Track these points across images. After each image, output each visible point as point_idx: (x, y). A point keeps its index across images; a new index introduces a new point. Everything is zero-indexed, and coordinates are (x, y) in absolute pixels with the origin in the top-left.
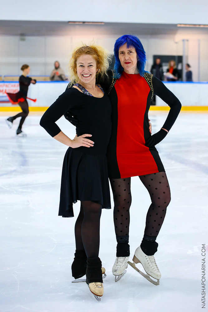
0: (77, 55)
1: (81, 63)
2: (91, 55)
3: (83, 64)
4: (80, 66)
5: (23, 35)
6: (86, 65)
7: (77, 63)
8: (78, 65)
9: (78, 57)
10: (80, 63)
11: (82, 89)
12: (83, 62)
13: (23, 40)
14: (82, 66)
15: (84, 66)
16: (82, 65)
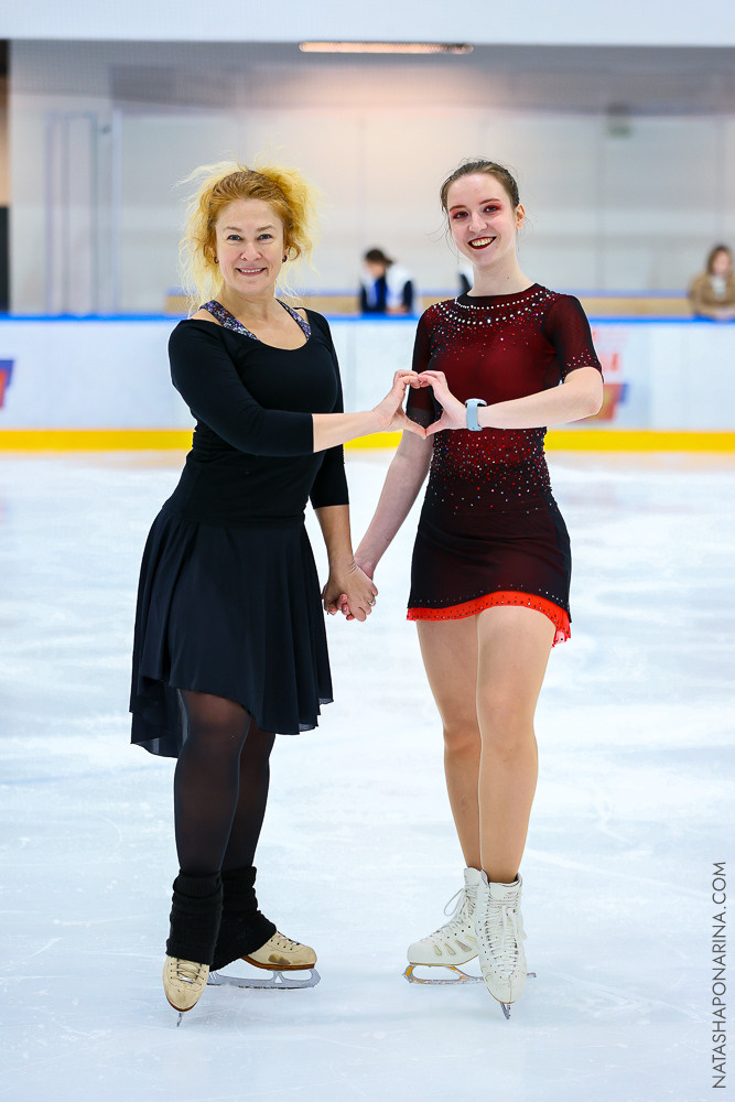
0: (217, 202)
1: (233, 228)
2: (265, 200)
3: (239, 230)
4: (229, 238)
5: (619, 111)
6: (249, 235)
7: (219, 227)
8: (221, 236)
9: (222, 206)
10: (229, 228)
11: (225, 320)
12: (238, 225)
13: (622, 132)
14: (234, 238)
15: (241, 239)
16: (234, 233)
